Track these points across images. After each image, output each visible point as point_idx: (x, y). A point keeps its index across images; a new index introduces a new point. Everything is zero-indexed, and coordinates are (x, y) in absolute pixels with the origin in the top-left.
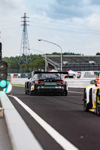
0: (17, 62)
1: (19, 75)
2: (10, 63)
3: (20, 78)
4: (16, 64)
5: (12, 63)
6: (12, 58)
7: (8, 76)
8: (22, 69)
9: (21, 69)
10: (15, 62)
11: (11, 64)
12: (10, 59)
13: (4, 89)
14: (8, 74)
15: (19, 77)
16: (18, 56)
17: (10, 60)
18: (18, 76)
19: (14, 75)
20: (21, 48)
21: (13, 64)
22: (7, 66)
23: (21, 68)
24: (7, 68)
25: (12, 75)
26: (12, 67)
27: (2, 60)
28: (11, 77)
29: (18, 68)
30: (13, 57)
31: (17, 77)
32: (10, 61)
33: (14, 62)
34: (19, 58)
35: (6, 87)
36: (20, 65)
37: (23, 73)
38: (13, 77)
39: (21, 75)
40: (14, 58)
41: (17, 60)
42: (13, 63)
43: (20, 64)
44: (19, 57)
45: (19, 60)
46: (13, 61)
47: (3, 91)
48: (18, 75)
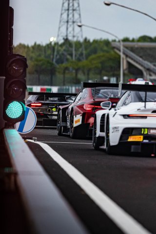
0: (49, 57)
2: (31, 58)
4: (48, 62)
5: (37, 60)
6: (37, 47)
8: (62, 76)
9: (59, 76)
10: (46, 57)
11: (36, 63)
12: (31, 49)
13: (18, 124)
14: (28, 87)
16: (53, 43)
17: (32, 52)
19: (42, 90)
20: (60, 21)
21: (40, 63)
22: (26, 66)
23: (59, 72)
24: (25, 71)
26: (36, 71)
27: (14, 51)
29: (52, 72)
30: (39, 46)
32: (33, 55)
33: (43, 57)
34: (56, 48)
35: (22, 118)
36: (58, 66)
37: (64, 85)
39: (59, 89)
40: (42, 46)
41: (49, 52)
42: (40, 61)
43: (57, 62)
44: (56, 44)
45: (55, 53)
46: (40, 55)
47: (14, 128)
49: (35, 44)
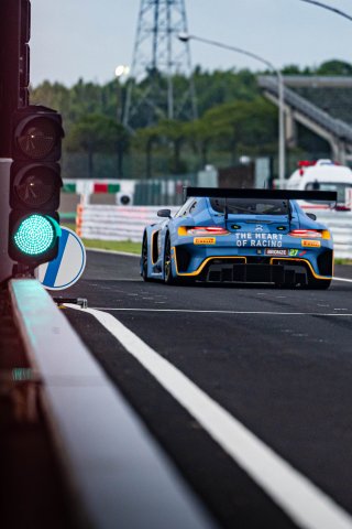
0: (110, 111)
1: (127, 187)
2: (73, 115)
3: (130, 207)
4: (112, 124)
5: (85, 120)
6: (85, 90)
7: (62, 196)
8: (143, 156)
9: (137, 156)
10: (107, 112)
11: (82, 125)
12: (73, 94)
13: (42, 269)
14: (66, 181)
15: (125, 200)
16: (123, 80)
17: (75, 102)
18: (119, 195)
19: (98, 188)
20: (139, 29)
21: (92, 127)
22: (60, 133)
23: (137, 147)
24: (58, 143)
25: (85, 187)
26: (85, 145)
28: (78, 199)
29: (121, 146)
30: (90, 85)
31: (113, 202)
32: (73, 107)
33: (98, 112)
34: (129, 90)
35: (53, 254)
36: (134, 133)
37: (149, 176)
38: (93, 201)
39: (137, 187)
40: (98, 87)
41: (114, 100)
42: (92, 121)
43: (132, 123)
44: (131, 81)
45: (128, 103)
46: (92, 109)
47: (33, 276)
48: (117, 188)
49: (81, 81)
